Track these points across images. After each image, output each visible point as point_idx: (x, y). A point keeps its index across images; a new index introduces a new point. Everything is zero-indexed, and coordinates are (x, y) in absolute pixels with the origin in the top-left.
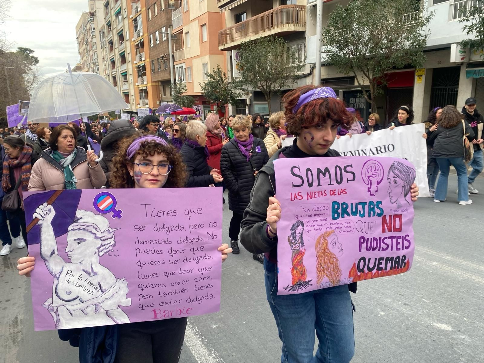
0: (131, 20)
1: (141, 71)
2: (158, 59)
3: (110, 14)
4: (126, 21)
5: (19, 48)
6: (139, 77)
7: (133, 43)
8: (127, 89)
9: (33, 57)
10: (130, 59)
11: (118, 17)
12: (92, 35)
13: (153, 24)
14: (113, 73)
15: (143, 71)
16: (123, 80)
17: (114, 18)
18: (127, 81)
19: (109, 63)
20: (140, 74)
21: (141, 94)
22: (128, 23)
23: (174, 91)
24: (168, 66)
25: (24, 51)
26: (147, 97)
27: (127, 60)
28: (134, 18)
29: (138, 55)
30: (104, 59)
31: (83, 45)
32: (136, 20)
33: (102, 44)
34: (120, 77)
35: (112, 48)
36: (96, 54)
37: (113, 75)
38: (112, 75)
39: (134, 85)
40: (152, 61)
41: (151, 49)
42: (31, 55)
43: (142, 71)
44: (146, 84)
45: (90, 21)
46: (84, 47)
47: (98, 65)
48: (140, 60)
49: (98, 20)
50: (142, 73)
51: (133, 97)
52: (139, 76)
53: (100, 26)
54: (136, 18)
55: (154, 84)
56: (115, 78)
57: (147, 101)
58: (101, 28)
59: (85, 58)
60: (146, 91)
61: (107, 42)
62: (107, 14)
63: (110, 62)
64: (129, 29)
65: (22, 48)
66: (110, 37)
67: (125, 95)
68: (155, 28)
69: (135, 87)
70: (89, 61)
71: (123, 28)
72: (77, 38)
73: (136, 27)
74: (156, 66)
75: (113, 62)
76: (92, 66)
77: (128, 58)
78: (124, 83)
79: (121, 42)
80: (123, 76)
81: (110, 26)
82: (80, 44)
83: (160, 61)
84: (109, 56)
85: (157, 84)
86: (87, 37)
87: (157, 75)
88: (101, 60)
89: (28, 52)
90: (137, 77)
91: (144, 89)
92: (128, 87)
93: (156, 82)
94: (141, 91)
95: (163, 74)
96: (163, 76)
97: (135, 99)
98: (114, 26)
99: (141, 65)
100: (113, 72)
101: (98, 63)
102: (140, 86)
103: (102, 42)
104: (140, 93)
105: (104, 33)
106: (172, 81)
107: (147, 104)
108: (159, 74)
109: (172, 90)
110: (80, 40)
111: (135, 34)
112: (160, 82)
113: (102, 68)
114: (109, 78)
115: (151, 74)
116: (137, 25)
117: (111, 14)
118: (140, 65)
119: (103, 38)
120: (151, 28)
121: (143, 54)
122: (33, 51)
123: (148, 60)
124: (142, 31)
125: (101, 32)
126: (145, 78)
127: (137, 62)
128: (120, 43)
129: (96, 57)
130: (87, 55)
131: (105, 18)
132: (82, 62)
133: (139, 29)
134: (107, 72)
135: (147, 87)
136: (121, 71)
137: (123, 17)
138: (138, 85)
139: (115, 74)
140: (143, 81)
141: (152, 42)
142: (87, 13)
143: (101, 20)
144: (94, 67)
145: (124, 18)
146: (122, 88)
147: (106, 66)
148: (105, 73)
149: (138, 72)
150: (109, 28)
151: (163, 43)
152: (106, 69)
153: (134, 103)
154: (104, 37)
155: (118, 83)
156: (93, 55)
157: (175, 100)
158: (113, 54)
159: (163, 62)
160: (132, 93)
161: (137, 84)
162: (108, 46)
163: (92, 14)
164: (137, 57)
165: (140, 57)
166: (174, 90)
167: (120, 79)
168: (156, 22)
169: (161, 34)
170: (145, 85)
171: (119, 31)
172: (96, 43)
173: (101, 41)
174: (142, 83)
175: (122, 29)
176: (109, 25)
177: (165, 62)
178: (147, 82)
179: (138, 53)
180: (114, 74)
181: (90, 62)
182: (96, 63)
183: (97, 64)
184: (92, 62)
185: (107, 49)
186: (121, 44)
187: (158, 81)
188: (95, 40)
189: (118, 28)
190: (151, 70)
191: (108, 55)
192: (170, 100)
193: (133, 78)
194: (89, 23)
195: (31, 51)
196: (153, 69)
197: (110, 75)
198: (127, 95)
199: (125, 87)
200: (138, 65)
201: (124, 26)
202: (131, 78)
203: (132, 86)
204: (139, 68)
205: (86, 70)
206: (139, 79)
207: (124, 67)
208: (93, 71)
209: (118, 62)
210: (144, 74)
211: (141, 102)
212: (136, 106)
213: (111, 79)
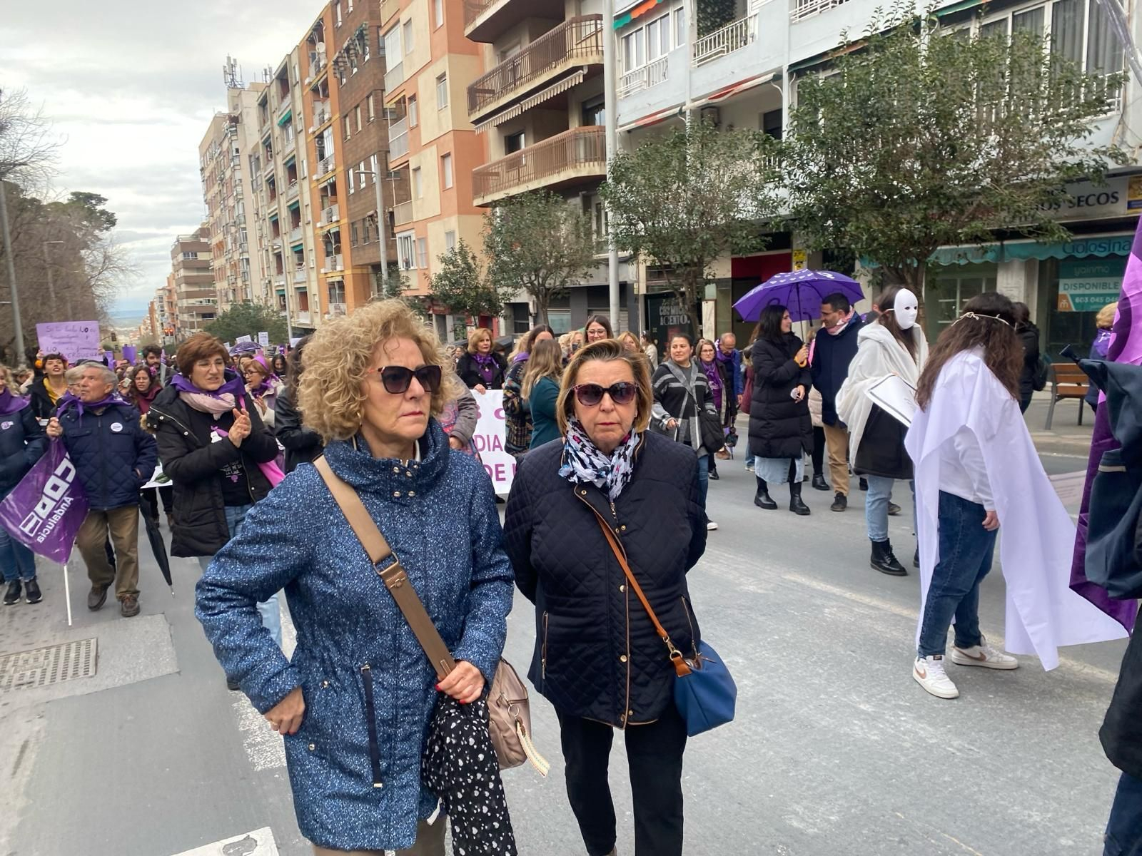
0: (312, 137)
1: (332, 242)
2: (364, 219)
3: (269, 123)
4: (302, 137)
5: (73, 194)
6: (326, 256)
7: (314, 184)
8: (304, 280)
9: (103, 212)
10: (310, 218)
11: (287, 130)
12: (232, 164)
13: (355, 148)
14: (275, 246)
15: (335, 243)
16: (297, 261)
17: (277, 130)
18: (303, 265)
19: (268, 225)
20: (329, 250)
21: (332, 292)
22: (307, 143)
23: (385, 288)
25: (86, 200)
26: (342, 298)
27: (304, 219)
28: (317, 133)
29: (327, 209)
30: (257, 215)
31: (213, 184)
32: (320, 137)
33: (254, 183)
34: (290, 254)
35: (273, 194)
36: (240, 204)
37: (276, 251)
38: (274, 250)
39: (318, 272)
40: (353, 224)
41: (351, 198)
42: (99, 208)
44: (341, 271)
45: (229, 135)
46: (216, 188)
47: (244, 229)
48: (330, 220)
49: (247, 133)
50: (334, 247)
51: (317, 299)
52: (327, 254)
53: (250, 146)
54: (322, 133)
55: (359, 271)
56: (279, 257)
57: (343, 306)
58: (252, 149)
59: (218, 212)
60: (341, 285)
61: (264, 180)
62: (264, 122)
63: (268, 223)
64: (308, 156)
65: (81, 194)
66: (269, 170)
67: (301, 293)
68: (357, 156)
69: (320, 276)
70: (227, 219)
71: (295, 152)
72: (202, 170)
73: (321, 151)
74: (361, 235)
75: (276, 224)
76: (233, 230)
77: (306, 216)
78: (297, 267)
79: (291, 180)
80: (296, 252)
81: (270, 146)
82: (208, 182)
83: (369, 223)
84: (266, 212)
85: (365, 271)
86: (223, 168)
87: (362, 253)
88: (251, 218)
89: (94, 202)
90: (323, 254)
91: (338, 282)
92: (305, 276)
93: (362, 266)
94: (332, 286)
95: (374, 250)
96: (373, 256)
97: (320, 302)
98: (277, 146)
99: (331, 232)
100: (276, 244)
101: (245, 223)
102: (329, 275)
103: (254, 178)
104: (329, 289)
105: (258, 159)
106: (384, 269)
108: (368, 251)
110: (207, 174)
111: (320, 166)
113: (253, 234)
114: (268, 256)
115: (351, 250)
116: (324, 148)
117: (272, 123)
118: (329, 231)
119: (256, 172)
120: (351, 155)
121: (335, 208)
122: (105, 200)
123: (345, 221)
124: (333, 160)
125: (253, 159)
126: (339, 257)
127: (323, 224)
128: (290, 182)
129: (241, 212)
130: (222, 206)
131: (260, 131)
132: (212, 220)
133: (327, 156)
134: (265, 242)
135: (343, 277)
136: (291, 243)
137: (296, 130)
138: (326, 274)
139: (280, 248)
140: (335, 265)
141: (352, 185)
142: (224, 117)
143: (251, 134)
144: (236, 232)
145: (297, 133)
146: (294, 277)
147: (261, 230)
148: (261, 246)
149: (326, 246)
150: (267, 151)
151: (374, 187)
152: (261, 237)
153: (317, 310)
154: (258, 168)
155: (286, 267)
156: (234, 207)
158: (276, 206)
159: (373, 226)
160: (313, 289)
161: (323, 271)
162: (265, 188)
163: (235, 120)
164: (324, 215)
165: (330, 214)
167: (289, 259)
168: (360, 144)
170: (339, 274)
171: (287, 159)
172: (241, 180)
173: (252, 177)
174: (334, 268)
175: (293, 154)
176: (268, 144)
178: (342, 268)
179: (326, 205)
180: (277, 249)
181: (228, 221)
182: (240, 223)
183: (243, 226)
184: (232, 221)
185: (263, 194)
186: (292, 184)
187: (367, 265)
188: (238, 175)
189: (288, 151)
190: (350, 241)
191: (266, 208)
193: (316, 257)
194: (227, 139)
195: (100, 200)
196: (354, 241)
197: (270, 249)
198: (303, 294)
199: (300, 276)
200: (325, 231)
201: (297, 148)
202: (311, 258)
203: (313, 275)
204: (327, 236)
205: (220, 237)
206: (328, 260)
207: (297, 235)
208: (235, 241)
209: (285, 224)
210: (338, 250)
211: (331, 307)
212: (322, 317)
213: (272, 258)
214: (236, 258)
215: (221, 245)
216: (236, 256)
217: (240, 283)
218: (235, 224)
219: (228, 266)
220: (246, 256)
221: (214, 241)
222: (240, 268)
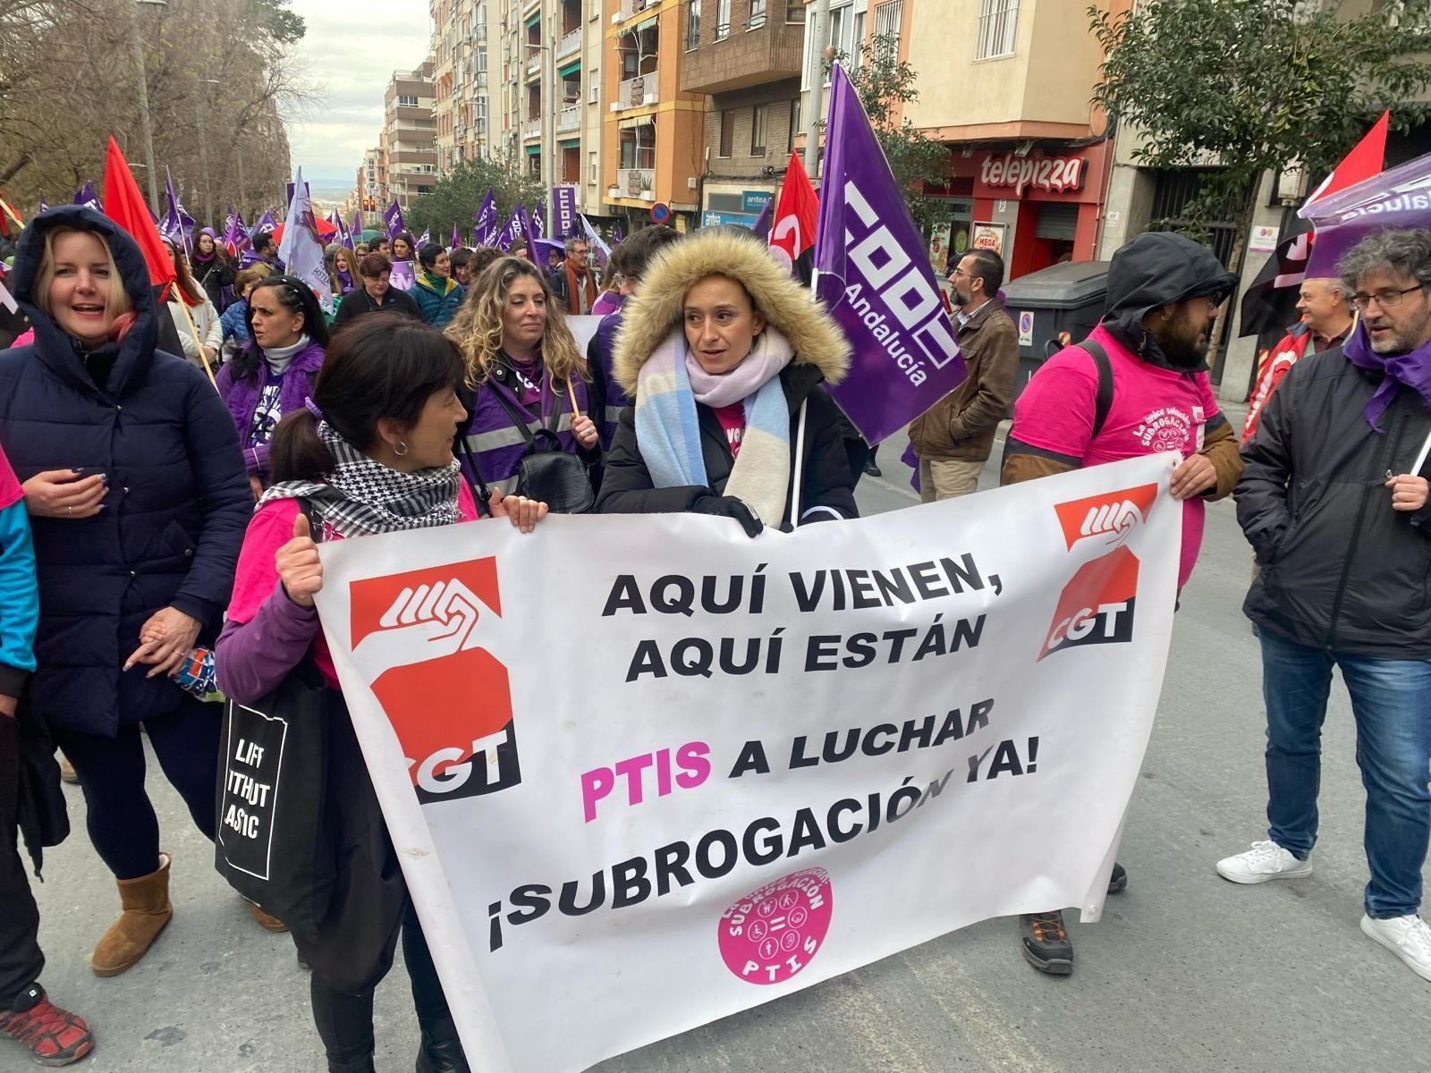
1: (638, 50)
6: (624, 79)
8: (577, 126)
10: (598, 10)
14: (530, 72)
15: (644, 54)
16: (566, 95)
18: (577, 99)
19: (521, 37)
20: (630, 68)
21: (628, 145)
24: (768, 13)
26: (649, 158)
27: (586, 14)
30: (505, 24)
34: (555, 81)
37: (531, 80)
38: (528, 76)
39: (605, 110)
43: (641, 51)
44: (652, 105)
47: (483, 48)
48: (640, 6)
50: (641, 59)
51: (596, 160)
52: (626, 75)
55: (687, 104)
56: (535, 89)
57: (647, 174)
60: (648, 133)
63: (523, 34)
67: (567, 151)
69: (608, 118)
70: (463, 37)
74: (708, 23)
75: (535, 30)
76: (467, 50)
77: (592, 4)
78: (565, 104)
80: (565, 78)
85: (699, 105)
90: (618, 77)
91: (641, 128)
93: (695, 93)
94: (628, 135)
97: (602, 168)
99: (640, 29)
101: (485, 39)
102: (625, 115)
104: (623, 142)
112: (708, 95)
114: (516, 94)
115: (679, 60)
118: (635, 28)
123: (672, 2)
126: (651, 79)
127: (624, 16)
129: (481, 21)
132: (439, 42)
135: (654, 117)
136: (558, 61)
138: (619, 112)
139: (539, 72)
140: (641, 96)
144: (471, 54)
146: (559, 123)
147: (509, 49)
148: (506, 79)
149: (625, 60)
152: (509, 60)
153: (594, 182)
155: (546, 106)
160: (591, 143)
161: (614, 107)
167: (553, 91)
170: (646, 111)
174: (637, 100)
180: (533, 74)
181: (461, 39)
182: (478, 40)
183: (481, 44)
184: (467, 37)
187: (704, 90)
190: (677, 43)
192: (748, 173)
193: (603, 83)
197: (522, 76)
198: (572, 153)
199: (569, 121)
200: (628, 27)
202: (592, 84)
203: (594, 117)
204: (629, 39)
205: (448, 67)
206: (627, 87)
207: (573, 43)
208: (468, 70)
209: (551, 28)
210: (650, 66)
211: (623, 177)
212: (602, 195)
213: (523, 92)
214: (467, 97)
215: (448, 78)
216: (469, 94)
217: (470, 137)
218: (470, 41)
219: (456, 111)
220: (483, 93)
221: (439, 73)
222: (473, 115)
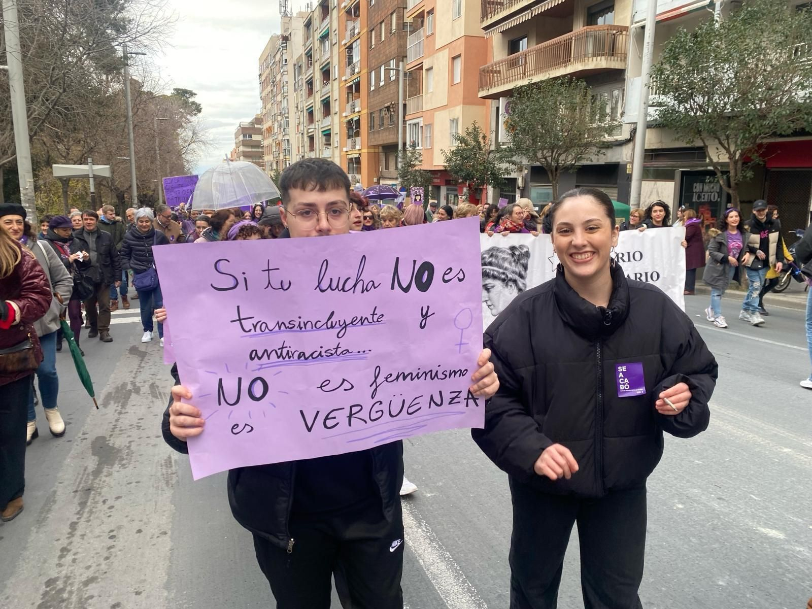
0: (343, 48)
1: (353, 127)
2: (381, 110)
3: (311, 38)
4: (336, 48)
5: (175, 89)
6: (348, 138)
7: (343, 83)
8: (330, 156)
9: (193, 103)
10: (337, 109)
11: (324, 43)
12: (282, 71)
13: (377, 55)
14: (309, 131)
15: (356, 128)
16: (324, 142)
17: (317, 44)
18: (330, 145)
19: (305, 115)
20: (351, 134)
21: (351, 165)
22: (339, 53)
23: (401, 162)
24: (396, 122)
25: (183, 94)
26: (359, 171)
27: (333, 111)
28: (348, 45)
29: (350, 103)
30: (297, 107)
31: (267, 86)
32: (350, 48)
33: (297, 85)
34: (320, 136)
35: (311, 91)
36: (286, 99)
37: (310, 134)
38: (308, 133)
39: (341, 150)
40: (371, 113)
41: (371, 94)
42: (191, 100)
44: (359, 150)
45: (281, 49)
46: (269, 88)
47: (287, 117)
48: (353, 111)
49: (294, 48)
50: (354, 131)
52: (349, 137)
53: (295, 58)
54: (352, 44)
55: (372, 150)
56: (312, 138)
57: (358, 177)
58: (297, 59)
59: (269, 106)
60: (358, 160)
61: (304, 81)
62: (308, 39)
63: (306, 113)
64: (339, 62)
65: (180, 89)
66: (308, 74)
68: (379, 61)
69: (342, 154)
70: (275, 110)
71: (330, 60)
72: (260, 75)
73: (350, 58)
74: (377, 122)
75: (311, 113)
76: (279, 118)
77: (335, 107)
78: (325, 146)
79: (325, 81)
80: (325, 135)
81: (311, 56)
82: (264, 84)
83: (383, 113)
84: (305, 105)
85: (377, 151)
86: (275, 74)
87: (376, 136)
88: (292, 110)
89: (188, 95)
90: (346, 137)
91: (356, 158)
92: (331, 153)
93: (375, 147)
94: (351, 161)
95: (387, 134)
96: (386, 138)
98: (316, 56)
99: (354, 120)
100: (310, 129)
101: (288, 113)
102: (349, 153)
103: (297, 80)
104: (349, 163)
105: (300, 67)
106: (400, 147)
107: (359, 182)
108: (380, 135)
109: (400, 160)
110: (263, 78)
111: (348, 70)
112: (380, 147)
113: (293, 121)
114: (303, 138)
115: (368, 133)
116: (352, 56)
117: (313, 39)
118: (352, 119)
119: (298, 76)
120: (374, 61)
121: (358, 102)
122: (195, 94)
123: (365, 112)
124: (359, 65)
125: (296, 67)
126: (358, 140)
127: (347, 114)
128: (324, 84)
129: (286, 105)
130: (272, 101)
131: (304, 45)
132: (264, 112)
133: (354, 62)
134: (301, 128)
135: (360, 154)
136: (321, 128)
137: (331, 43)
138: (347, 152)
139: (313, 132)
140: (355, 145)
141: (373, 83)
142: (278, 37)
143: (297, 48)
144: (281, 120)
145: (332, 45)
147: (299, 118)
148: (298, 131)
149: (348, 130)
150: (308, 60)
151: (391, 84)
152: (299, 124)
154: (300, 74)
155: (317, 146)
156: (281, 101)
157: (402, 177)
158: (312, 101)
159: (388, 115)
161: (345, 149)
162: (305, 87)
163: (286, 39)
164: (349, 106)
165: (353, 107)
166: (402, 160)
167: (319, 140)
168: (382, 52)
169: (387, 71)
170: (357, 152)
171: (323, 65)
172: (287, 82)
173: (295, 80)
174: (354, 147)
175: (328, 61)
176: (309, 55)
177: (391, 114)
178: (361, 146)
179: (350, 99)
180: (311, 132)
181: (276, 112)
182: (284, 114)
183: (286, 115)
184: (279, 112)
185: (303, 92)
186: (326, 84)
187: (379, 146)
188: (285, 78)
189: (324, 59)
190: (368, 127)
191: (304, 102)
192: (395, 177)
193: (340, 139)
194: (279, 53)
195: (192, 94)
196: (371, 127)
197: (305, 132)
199: (327, 154)
200: (349, 118)
201: (331, 57)
202: (336, 139)
203: (337, 153)
204: (349, 123)
205: (269, 124)
206: (350, 141)
207: (327, 121)
208: (280, 126)
209: (318, 114)
210: (358, 134)
213: (306, 138)
214: (280, 138)
215: (269, 130)
217: (281, 157)
218: (281, 114)
219: (274, 144)
220: (287, 138)
221: (265, 126)
222: (282, 146)
